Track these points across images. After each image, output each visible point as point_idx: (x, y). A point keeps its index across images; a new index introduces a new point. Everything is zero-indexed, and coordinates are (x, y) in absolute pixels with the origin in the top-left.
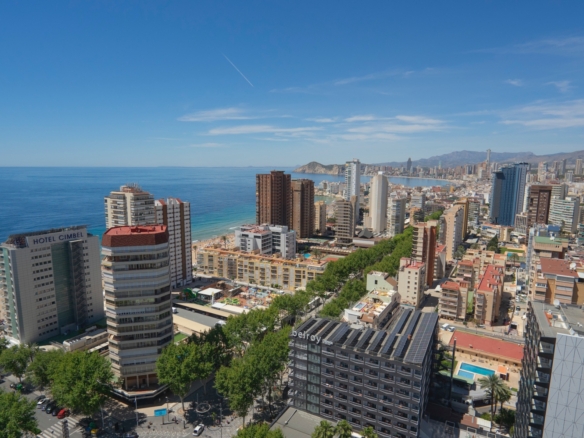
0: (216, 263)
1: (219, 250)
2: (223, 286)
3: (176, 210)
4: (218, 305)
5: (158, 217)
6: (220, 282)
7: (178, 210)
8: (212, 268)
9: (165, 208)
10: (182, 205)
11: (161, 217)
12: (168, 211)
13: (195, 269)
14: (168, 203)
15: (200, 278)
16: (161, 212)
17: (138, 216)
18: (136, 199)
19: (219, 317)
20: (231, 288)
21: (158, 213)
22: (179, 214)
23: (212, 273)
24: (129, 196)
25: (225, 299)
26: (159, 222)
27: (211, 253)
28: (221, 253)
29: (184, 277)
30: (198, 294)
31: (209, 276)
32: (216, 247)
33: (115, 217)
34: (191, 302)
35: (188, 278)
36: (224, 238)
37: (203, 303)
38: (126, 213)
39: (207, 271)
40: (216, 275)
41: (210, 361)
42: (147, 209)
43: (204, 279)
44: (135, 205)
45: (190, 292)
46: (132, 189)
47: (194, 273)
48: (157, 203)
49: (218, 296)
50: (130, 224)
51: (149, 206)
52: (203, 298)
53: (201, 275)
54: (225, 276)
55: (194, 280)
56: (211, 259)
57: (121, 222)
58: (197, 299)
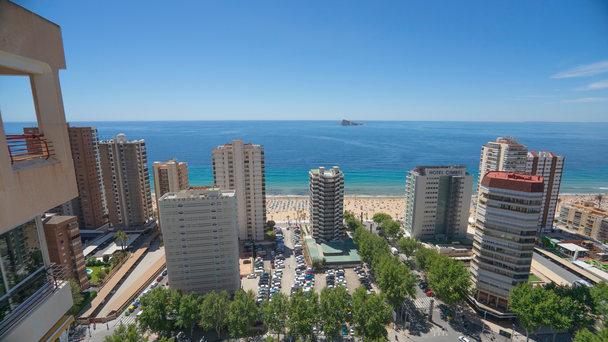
0: (584, 220)
1: (591, 209)
2: (590, 246)
3: (547, 163)
4: (580, 263)
5: (528, 167)
6: (587, 242)
7: (550, 163)
8: (578, 225)
9: (536, 159)
10: (555, 159)
11: (531, 167)
12: (539, 163)
13: (556, 221)
14: (540, 154)
15: (561, 231)
16: (531, 163)
17: (509, 164)
18: (511, 149)
19: (581, 276)
20: (601, 251)
21: (528, 163)
22: (550, 167)
23: (577, 229)
24: (504, 146)
25: (591, 260)
26: (527, 171)
27: (580, 210)
28: (593, 212)
29: (543, 225)
30: (556, 245)
31: (574, 232)
32: (587, 205)
33: (488, 162)
34: (547, 250)
35: (547, 228)
36: (600, 198)
37: (562, 256)
38: (498, 161)
39: (570, 226)
40: (581, 232)
41: (569, 315)
42: (519, 159)
43: (565, 232)
44: (509, 155)
45: (548, 241)
46: (508, 141)
47: (555, 224)
48: (530, 155)
49: (581, 255)
50: (500, 170)
51: (521, 157)
52: (562, 251)
53: (563, 228)
54: (594, 236)
55: (553, 231)
56: (578, 215)
57: (493, 168)
58: (555, 249)
